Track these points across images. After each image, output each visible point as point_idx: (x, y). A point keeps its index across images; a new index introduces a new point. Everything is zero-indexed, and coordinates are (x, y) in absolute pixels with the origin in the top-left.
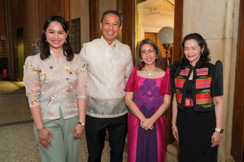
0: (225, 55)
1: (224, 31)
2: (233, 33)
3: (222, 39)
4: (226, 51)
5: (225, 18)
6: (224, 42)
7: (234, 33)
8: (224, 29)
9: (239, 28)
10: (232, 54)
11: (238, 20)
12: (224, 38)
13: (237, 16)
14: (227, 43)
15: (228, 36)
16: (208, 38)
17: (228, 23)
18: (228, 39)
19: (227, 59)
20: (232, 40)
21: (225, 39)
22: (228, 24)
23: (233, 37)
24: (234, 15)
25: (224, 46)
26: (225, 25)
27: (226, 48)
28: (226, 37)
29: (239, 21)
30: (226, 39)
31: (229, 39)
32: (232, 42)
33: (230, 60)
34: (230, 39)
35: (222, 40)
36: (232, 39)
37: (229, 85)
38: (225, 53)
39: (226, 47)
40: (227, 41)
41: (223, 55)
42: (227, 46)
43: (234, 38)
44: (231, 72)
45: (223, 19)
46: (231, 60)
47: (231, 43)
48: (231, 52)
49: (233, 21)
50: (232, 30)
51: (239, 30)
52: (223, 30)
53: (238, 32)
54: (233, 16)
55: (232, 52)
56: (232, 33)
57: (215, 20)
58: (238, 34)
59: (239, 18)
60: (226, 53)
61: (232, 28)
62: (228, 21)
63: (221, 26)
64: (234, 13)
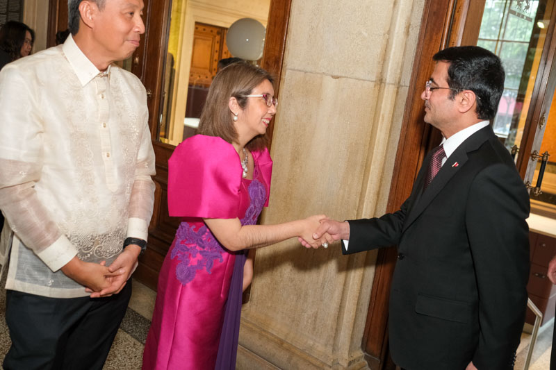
0: (378, 122)
1: (383, 64)
2: (401, 72)
3: (375, 81)
4: (382, 112)
6: (379, 90)
7: (403, 72)
8: (384, 60)
9: (415, 60)
10: (392, 122)
12: (381, 81)
13: (415, 33)
14: (385, 95)
15: (390, 77)
16: (343, 75)
17: (394, 46)
18: (389, 84)
19: (381, 131)
20: (398, 88)
21: (383, 84)
22: (393, 49)
23: (399, 82)
24: (410, 29)
25: (379, 99)
26: (386, 50)
27: (383, 105)
28: (386, 80)
29: (418, 44)
30: (385, 83)
31: (391, 85)
32: (397, 92)
33: (388, 135)
34: (393, 86)
35: (375, 86)
36: (399, 86)
37: (378, 194)
38: (379, 115)
39: (381, 103)
40: (386, 89)
41: (374, 121)
42: (384, 101)
43: (402, 83)
44: (385, 163)
45: (384, 34)
46: (390, 136)
47: (395, 95)
48: (391, 115)
49: (406, 44)
50: (400, 64)
51: (415, 65)
52: (381, 63)
53: (411, 71)
54: (407, 33)
55: (393, 116)
56: (399, 71)
57: (366, 35)
58: (412, 76)
59: (420, 39)
60: (381, 118)
61: (401, 61)
62: (394, 42)
63: (378, 51)
64: (410, 25)
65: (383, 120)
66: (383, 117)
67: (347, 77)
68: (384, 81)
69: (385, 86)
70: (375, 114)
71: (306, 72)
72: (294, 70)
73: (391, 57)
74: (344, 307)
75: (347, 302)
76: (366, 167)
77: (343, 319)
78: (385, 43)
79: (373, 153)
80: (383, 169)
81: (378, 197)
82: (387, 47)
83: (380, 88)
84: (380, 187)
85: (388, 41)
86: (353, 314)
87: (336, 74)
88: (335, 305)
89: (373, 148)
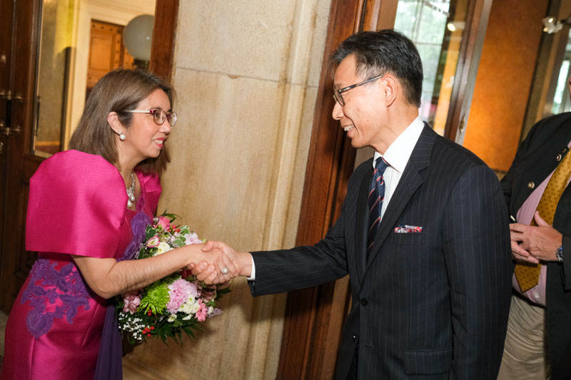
0: (284, 129)
1: (287, 62)
2: (309, 71)
3: (279, 82)
4: (288, 117)
5: (292, 23)
6: (284, 92)
7: (311, 70)
8: (288, 56)
9: (324, 57)
10: (300, 129)
11: (325, 36)
12: (285, 81)
13: (323, 24)
14: (291, 97)
15: (296, 76)
16: (242, 74)
17: (299, 39)
18: (295, 84)
19: (287, 139)
20: (305, 89)
21: (288, 85)
22: (298, 43)
23: (307, 82)
24: (317, 20)
25: (283, 102)
26: (289, 45)
27: (289, 109)
28: (291, 79)
29: (327, 38)
30: (290, 83)
31: (297, 86)
32: (305, 94)
33: (296, 144)
34: (300, 87)
35: (278, 88)
36: (306, 87)
37: (287, 213)
38: (285, 122)
39: (287, 105)
40: (292, 91)
41: (279, 128)
42: (290, 104)
43: (310, 84)
44: (293, 177)
45: (287, 26)
46: (298, 145)
47: (302, 98)
48: (298, 121)
49: (313, 38)
50: (307, 61)
51: (324, 63)
52: (285, 60)
53: (320, 69)
54: (314, 24)
55: (301, 122)
56: (306, 69)
57: (266, 26)
58: (322, 74)
59: (329, 32)
60: (287, 124)
61: (307, 56)
62: (299, 35)
63: (281, 45)
64: (316, 15)
65: (289, 126)
66: (290, 123)
67: (246, 77)
68: (289, 81)
69: (290, 86)
70: (280, 119)
71: (199, 71)
72: (185, 68)
73: (296, 53)
74: (253, 347)
75: (256, 341)
76: (272, 182)
77: (251, 361)
78: (289, 36)
79: (279, 166)
80: (292, 184)
81: (287, 216)
82: (290, 41)
83: (285, 88)
84: (289, 205)
85: (292, 34)
86: (263, 354)
87: (234, 73)
88: (242, 345)
89: (280, 160)
